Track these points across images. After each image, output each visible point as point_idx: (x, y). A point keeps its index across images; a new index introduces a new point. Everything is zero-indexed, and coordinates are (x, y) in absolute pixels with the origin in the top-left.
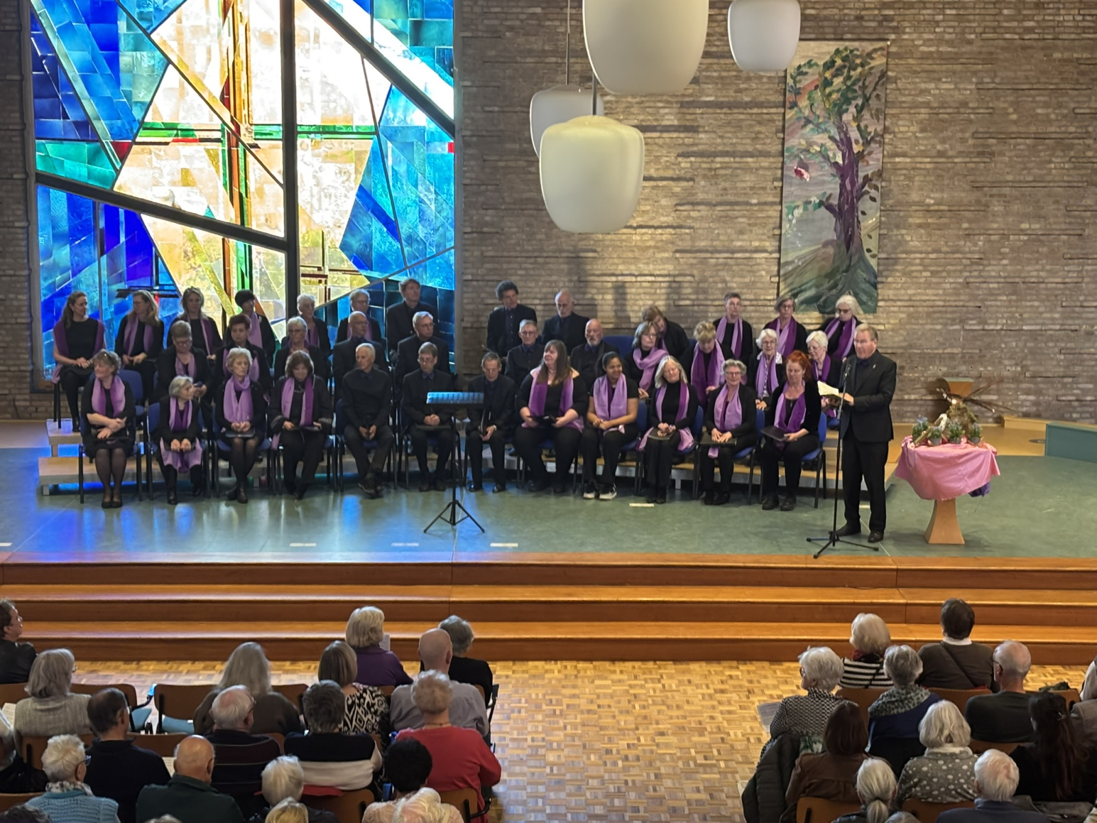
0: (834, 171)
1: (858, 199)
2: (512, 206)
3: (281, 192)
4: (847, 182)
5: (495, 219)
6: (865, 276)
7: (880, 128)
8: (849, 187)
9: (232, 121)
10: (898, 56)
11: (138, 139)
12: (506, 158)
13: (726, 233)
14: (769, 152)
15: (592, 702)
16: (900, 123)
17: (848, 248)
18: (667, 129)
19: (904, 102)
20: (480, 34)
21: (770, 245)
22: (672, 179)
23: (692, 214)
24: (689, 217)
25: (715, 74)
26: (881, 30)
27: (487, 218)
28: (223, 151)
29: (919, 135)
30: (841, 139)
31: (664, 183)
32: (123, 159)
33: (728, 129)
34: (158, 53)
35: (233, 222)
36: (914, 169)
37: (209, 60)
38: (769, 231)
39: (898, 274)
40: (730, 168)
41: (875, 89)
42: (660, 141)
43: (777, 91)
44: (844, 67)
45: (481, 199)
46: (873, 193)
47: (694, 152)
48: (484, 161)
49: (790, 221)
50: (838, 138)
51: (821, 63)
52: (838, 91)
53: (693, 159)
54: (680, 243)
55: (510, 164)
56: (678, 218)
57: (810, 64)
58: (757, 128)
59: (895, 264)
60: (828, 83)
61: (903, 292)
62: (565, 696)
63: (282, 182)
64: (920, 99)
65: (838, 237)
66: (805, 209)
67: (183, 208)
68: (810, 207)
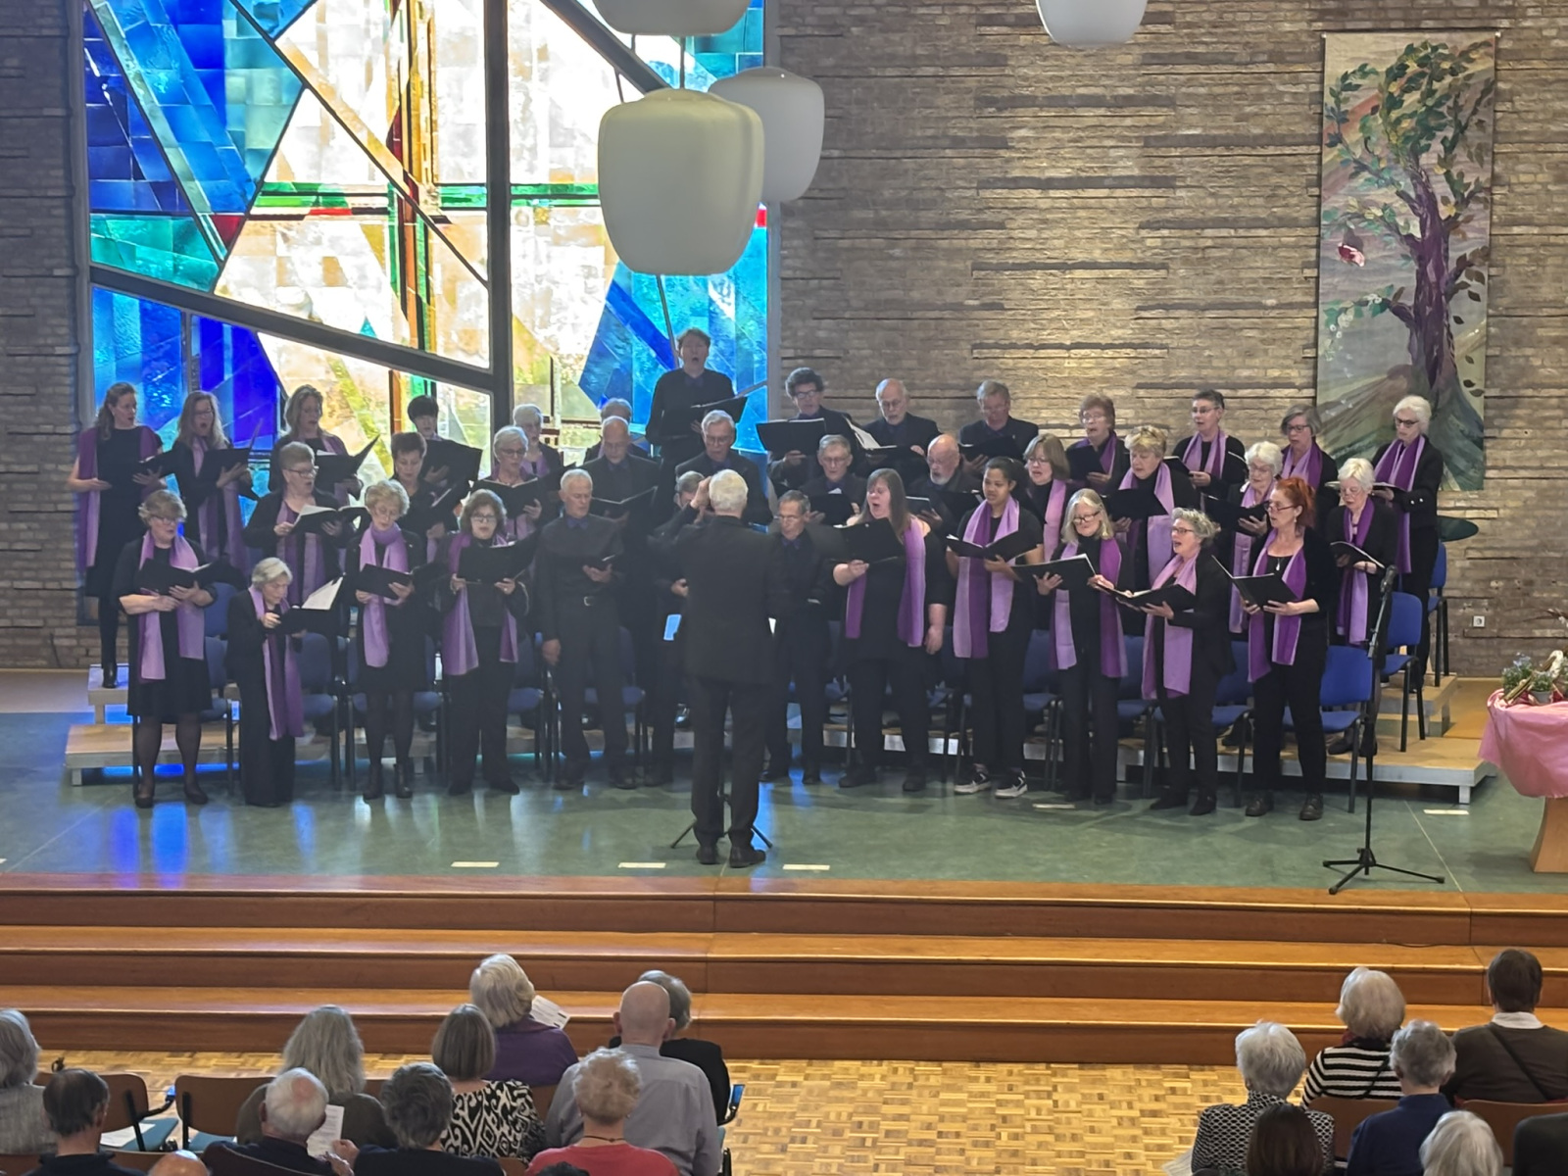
0: (1406, 250)
1: (1449, 297)
2: (864, 314)
3: (484, 293)
4: (1430, 268)
5: (834, 335)
6: (1462, 426)
7: (1484, 178)
8: (1432, 277)
9: (406, 179)
10: (1516, 56)
11: (254, 211)
12: (851, 234)
13: (1224, 356)
14: (1296, 219)
15: (929, 1127)
16: (1521, 167)
17: (1432, 379)
18: (1121, 183)
19: (1526, 133)
20: (809, 31)
21: (1299, 374)
22: (1130, 266)
23: (1167, 324)
24: (1160, 329)
25: (1202, 90)
26: (1485, 13)
27: (822, 334)
28: (391, 227)
29: (1550, 187)
30: (1418, 197)
31: (1117, 272)
32: (229, 243)
33: (1226, 182)
34: (287, 70)
35: (407, 344)
36: (1544, 245)
37: (369, 80)
38: (1295, 351)
39: (1520, 424)
40: (1230, 246)
41: (1475, 112)
42: (1111, 203)
43: (1309, 118)
44: (1422, 75)
45: (811, 302)
46: (1475, 286)
47: (1168, 221)
48: (816, 239)
49: (1333, 334)
50: (1412, 194)
51: (1382, 69)
52: (1411, 116)
53: (1165, 232)
54: (1144, 373)
55: (858, 243)
56: (1142, 330)
57: (1363, 71)
58: (1274, 180)
59: (1515, 406)
60: (1394, 102)
61: (1528, 453)
62: (885, 1118)
63: (485, 277)
64: (1553, 128)
65: (1416, 361)
66: (1358, 314)
67: (325, 323)
68: (1365, 309)
